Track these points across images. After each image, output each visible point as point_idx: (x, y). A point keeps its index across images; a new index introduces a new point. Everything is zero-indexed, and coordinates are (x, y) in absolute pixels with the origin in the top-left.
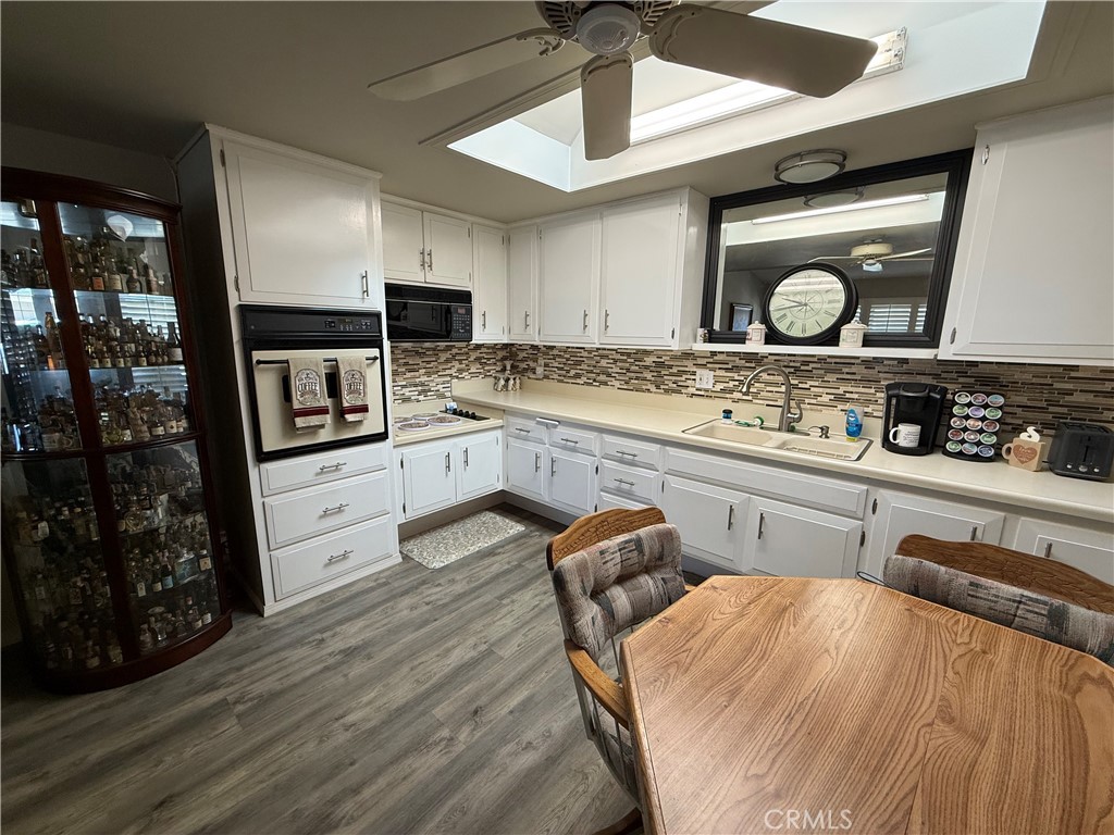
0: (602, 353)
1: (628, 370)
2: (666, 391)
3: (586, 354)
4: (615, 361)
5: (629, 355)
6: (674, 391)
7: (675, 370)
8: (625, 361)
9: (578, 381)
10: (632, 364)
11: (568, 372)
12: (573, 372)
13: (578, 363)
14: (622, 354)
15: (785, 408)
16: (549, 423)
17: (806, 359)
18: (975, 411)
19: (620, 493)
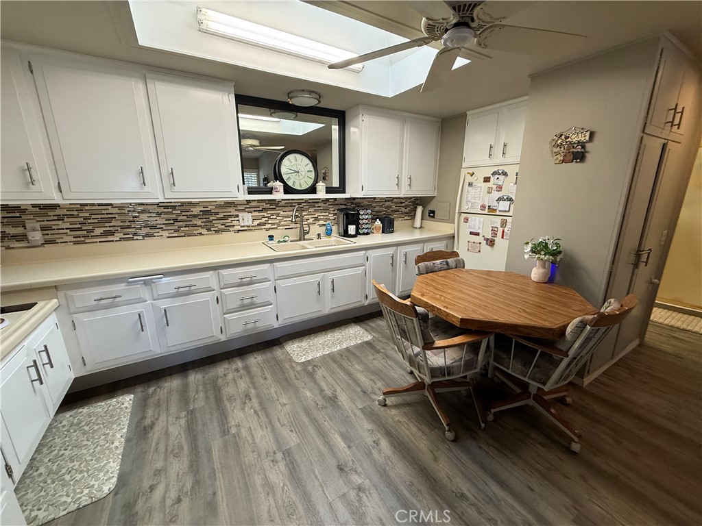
0: (144, 208)
1: (176, 220)
2: (216, 231)
3: (116, 210)
4: (159, 214)
5: (174, 207)
6: (223, 231)
7: (221, 215)
8: (171, 213)
9: (110, 238)
10: (178, 215)
11: (92, 231)
12: (98, 231)
13: (110, 220)
14: (166, 207)
15: (301, 228)
16: (147, 279)
17: (300, 202)
18: (364, 216)
19: (243, 307)
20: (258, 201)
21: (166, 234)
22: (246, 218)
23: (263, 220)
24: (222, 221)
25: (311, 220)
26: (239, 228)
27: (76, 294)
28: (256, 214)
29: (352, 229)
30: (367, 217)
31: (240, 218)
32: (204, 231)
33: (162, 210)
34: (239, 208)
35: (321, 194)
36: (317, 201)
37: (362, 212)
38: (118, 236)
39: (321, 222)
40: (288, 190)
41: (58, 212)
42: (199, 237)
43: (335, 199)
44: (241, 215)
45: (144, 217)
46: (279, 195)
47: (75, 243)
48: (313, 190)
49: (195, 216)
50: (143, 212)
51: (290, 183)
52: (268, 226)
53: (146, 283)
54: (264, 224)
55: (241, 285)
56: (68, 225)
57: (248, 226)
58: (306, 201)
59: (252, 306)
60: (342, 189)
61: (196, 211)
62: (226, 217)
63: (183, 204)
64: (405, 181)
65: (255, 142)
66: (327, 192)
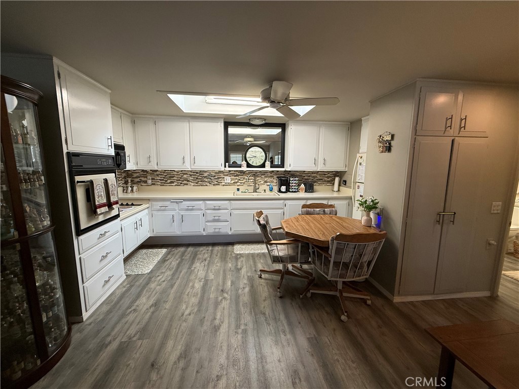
0: (184, 172)
1: (197, 178)
2: (214, 185)
3: (176, 173)
4: (191, 175)
5: (197, 173)
6: (217, 185)
7: (216, 177)
8: (195, 175)
9: (172, 184)
10: (198, 176)
11: (167, 181)
12: (169, 181)
13: (173, 177)
14: (194, 172)
15: (255, 186)
16: (178, 201)
17: (256, 172)
18: (293, 182)
19: (214, 221)
20: (235, 171)
21: (192, 184)
22: (228, 179)
23: (236, 180)
24: (216, 180)
25: (262, 182)
26: (224, 184)
27: (154, 203)
28: (233, 177)
29: (283, 188)
30: (295, 182)
31: (225, 179)
32: (208, 184)
33: (192, 173)
34: (225, 174)
35: (268, 168)
36: (266, 172)
37: (291, 179)
38: (176, 183)
39: (268, 184)
40: (249, 165)
41: (157, 173)
42: (206, 187)
43: (278, 171)
44: (225, 177)
45: (185, 176)
46: (244, 168)
47: (161, 185)
48: (263, 166)
49: (205, 177)
50: (184, 174)
51: (250, 163)
52: (238, 184)
53: (177, 202)
54: (237, 183)
55: (214, 209)
56: (159, 178)
57: (228, 183)
58: (260, 172)
59: (218, 221)
60: (282, 165)
61: (206, 174)
62: (218, 178)
63: (201, 171)
64: (321, 161)
65: (251, 139)
66: (271, 167)
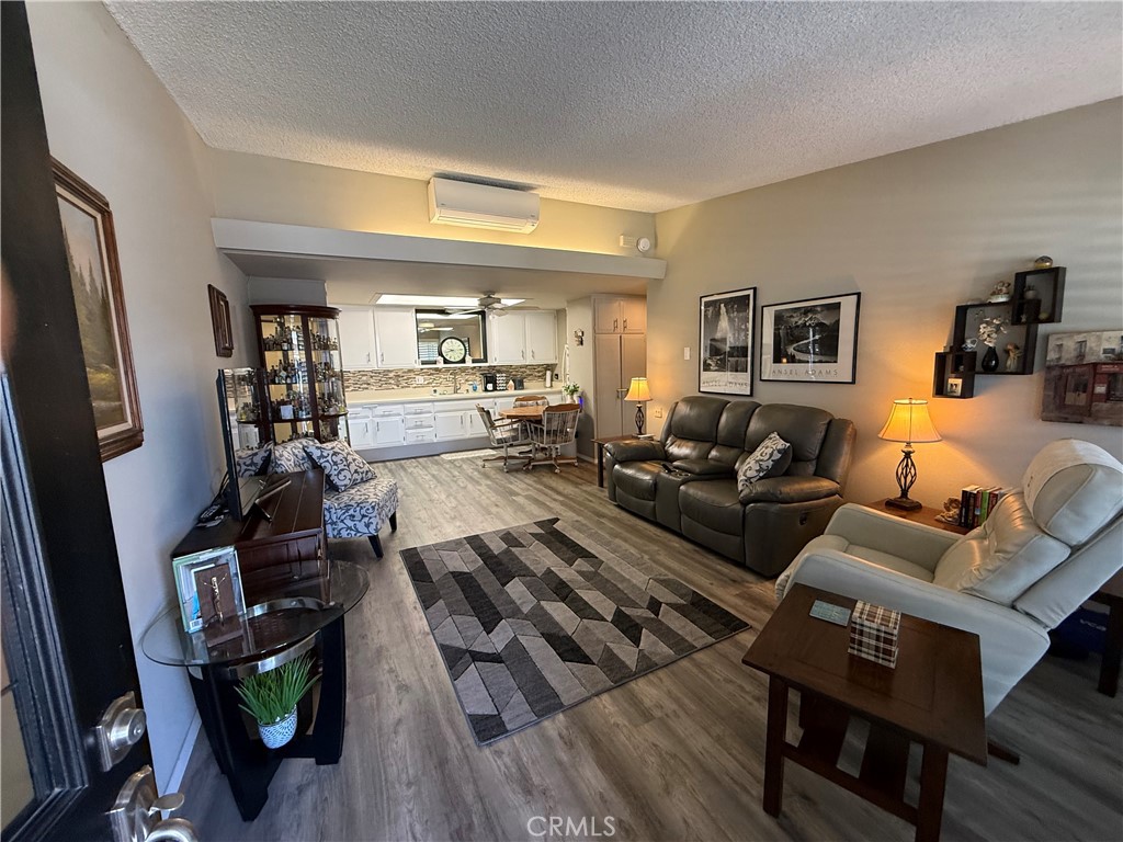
2: (402, 387)
6: (406, 387)
7: (405, 378)
8: (378, 376)
10: (382, 377)
15: (456, 386)
17: (455, 369)
18: (500, 378)
19: (417, 427)
20: (428, 369)
21: (375, 388)
22: (420, 380)
23: (431, 380)
24: (405, 382)
25: (463, 381)
26: (416, 385)
28: (427, 377)
29: (490, 386)
30: (502, 378)
31: (416, 380)
32: (395, 387)
34: (416, 373)
35: (469, 363)
36: (467, 368)
37: (498, 375)
39: (471, 382)
40: (446, 361)
42: (392, 390)
43: (481, 367)
44: (417, 377)
46: (441, 365)
48: (463, 361)
49: (390, 378)
51: (448, 358)
53: (370, 408)
54: (432, 383)
55: (415, 414)
57: (421, 385)
58: (460, 368)
59: (421, 427)
60: (485, 360)
61: (391, 375)
62: (408, 379)
63: (385, 371)
64: (529, 354)
66: (472, 363)
